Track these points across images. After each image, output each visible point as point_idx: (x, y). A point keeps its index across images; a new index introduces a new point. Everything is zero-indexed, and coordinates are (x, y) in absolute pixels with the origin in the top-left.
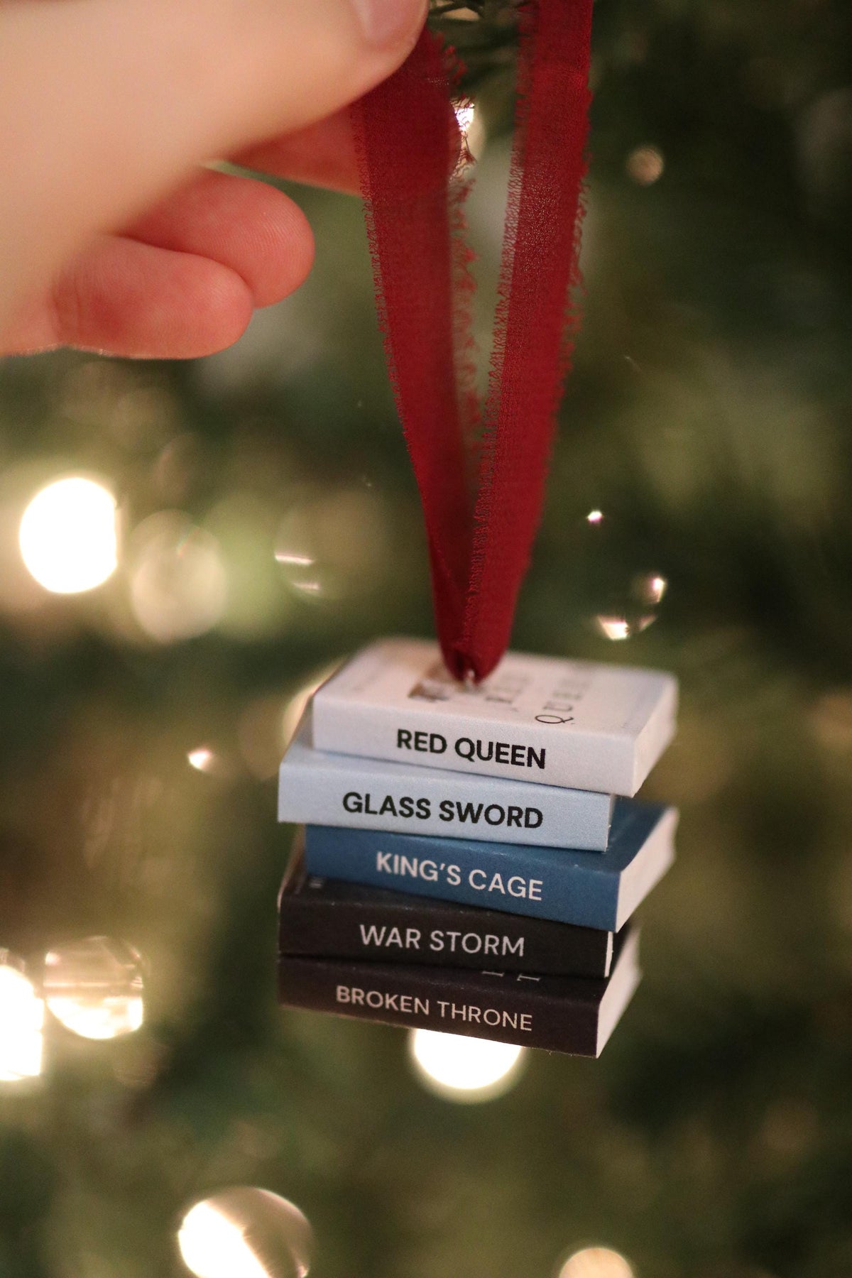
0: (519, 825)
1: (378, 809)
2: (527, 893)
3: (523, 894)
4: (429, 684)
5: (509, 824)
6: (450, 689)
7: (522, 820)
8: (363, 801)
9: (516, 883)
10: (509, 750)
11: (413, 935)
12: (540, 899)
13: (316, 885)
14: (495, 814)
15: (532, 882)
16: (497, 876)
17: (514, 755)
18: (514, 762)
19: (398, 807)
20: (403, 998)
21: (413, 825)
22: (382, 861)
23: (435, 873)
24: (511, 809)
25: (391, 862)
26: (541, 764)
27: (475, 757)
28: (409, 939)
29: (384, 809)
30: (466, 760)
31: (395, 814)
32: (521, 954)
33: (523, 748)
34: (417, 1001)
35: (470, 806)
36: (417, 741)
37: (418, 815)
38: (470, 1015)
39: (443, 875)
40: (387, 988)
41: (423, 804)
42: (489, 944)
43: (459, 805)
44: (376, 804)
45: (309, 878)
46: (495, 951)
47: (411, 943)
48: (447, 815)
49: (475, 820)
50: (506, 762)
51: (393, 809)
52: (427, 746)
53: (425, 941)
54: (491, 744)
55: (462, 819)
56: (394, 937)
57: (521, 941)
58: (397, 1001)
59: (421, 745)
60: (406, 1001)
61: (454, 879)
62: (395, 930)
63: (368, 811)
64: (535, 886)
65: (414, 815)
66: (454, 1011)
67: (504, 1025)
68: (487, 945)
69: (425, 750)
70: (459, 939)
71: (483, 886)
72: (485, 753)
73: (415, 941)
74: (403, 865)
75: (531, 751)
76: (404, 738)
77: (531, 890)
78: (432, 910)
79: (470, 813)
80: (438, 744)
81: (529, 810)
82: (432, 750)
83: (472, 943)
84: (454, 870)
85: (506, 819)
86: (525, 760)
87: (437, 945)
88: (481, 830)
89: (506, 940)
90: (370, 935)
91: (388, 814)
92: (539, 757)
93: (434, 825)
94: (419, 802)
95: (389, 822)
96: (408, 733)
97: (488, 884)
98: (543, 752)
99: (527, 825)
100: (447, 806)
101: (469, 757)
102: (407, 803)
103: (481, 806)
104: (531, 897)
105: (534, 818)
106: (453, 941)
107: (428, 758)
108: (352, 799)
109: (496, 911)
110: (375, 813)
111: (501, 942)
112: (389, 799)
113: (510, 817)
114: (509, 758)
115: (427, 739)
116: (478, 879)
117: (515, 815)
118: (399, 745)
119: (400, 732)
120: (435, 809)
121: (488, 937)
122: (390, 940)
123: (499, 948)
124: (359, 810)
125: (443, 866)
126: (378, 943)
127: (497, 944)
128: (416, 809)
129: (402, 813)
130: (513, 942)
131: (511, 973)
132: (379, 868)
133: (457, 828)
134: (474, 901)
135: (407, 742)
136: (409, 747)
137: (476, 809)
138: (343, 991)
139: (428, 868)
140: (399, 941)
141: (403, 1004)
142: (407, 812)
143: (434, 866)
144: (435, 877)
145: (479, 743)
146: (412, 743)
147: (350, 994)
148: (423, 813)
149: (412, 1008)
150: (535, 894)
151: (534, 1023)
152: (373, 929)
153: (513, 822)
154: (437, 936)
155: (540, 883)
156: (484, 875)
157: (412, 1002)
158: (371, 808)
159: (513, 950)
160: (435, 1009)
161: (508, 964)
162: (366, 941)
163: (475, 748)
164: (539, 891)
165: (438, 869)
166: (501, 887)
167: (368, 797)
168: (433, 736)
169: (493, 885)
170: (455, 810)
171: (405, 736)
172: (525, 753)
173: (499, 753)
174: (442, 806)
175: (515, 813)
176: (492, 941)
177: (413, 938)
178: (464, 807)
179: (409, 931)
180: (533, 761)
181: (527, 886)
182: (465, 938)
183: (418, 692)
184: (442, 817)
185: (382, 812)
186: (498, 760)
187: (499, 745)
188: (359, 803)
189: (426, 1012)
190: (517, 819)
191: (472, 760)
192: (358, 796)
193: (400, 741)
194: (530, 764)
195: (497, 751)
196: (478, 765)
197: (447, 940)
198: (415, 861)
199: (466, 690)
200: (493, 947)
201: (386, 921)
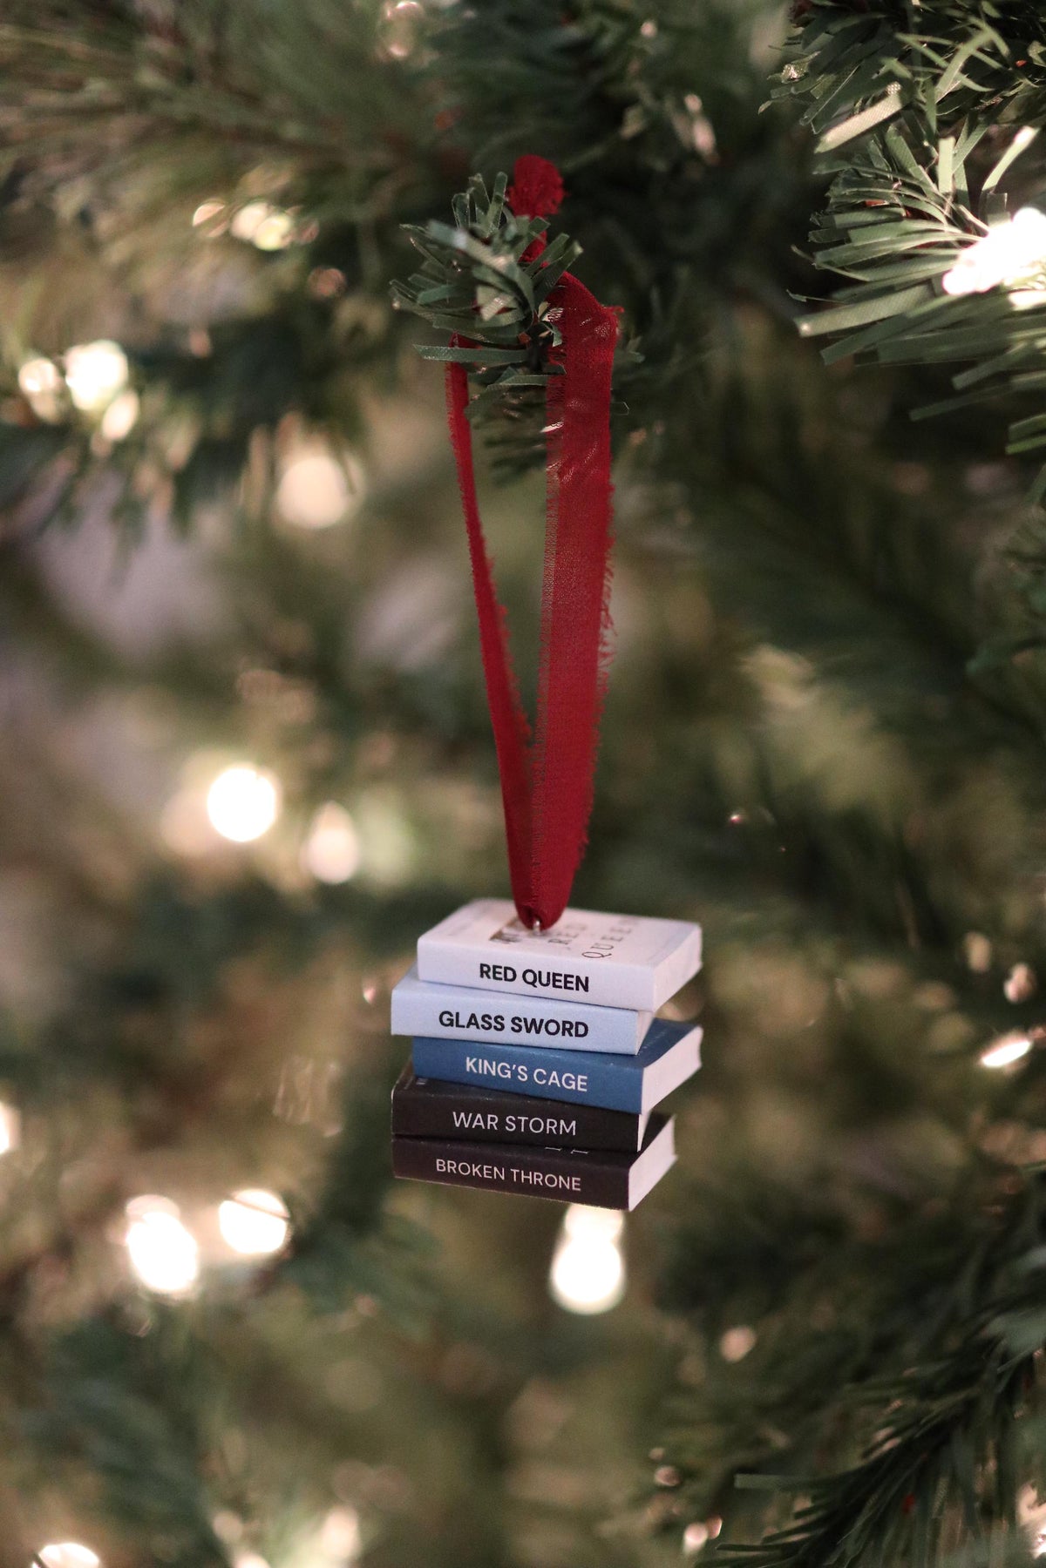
0: (571, 1035)
1: (466, 1024)
2: (576, 1086)
3: (573, 1087)
4: (506, 931)
5: (564, 1034)
6: (523, 933)
7: (573, 1031)
8: (454, 1018)
9: (568, 1079)
10: (562, 978)
11: (493, 1120)
12: (585, 1090)
13: (421, 1083)
14: (552, 1027)
15: (580, 1077)
16: (554, 1074)
17: (566, 982)
18: (566, 987)
19: (480, 1022)
20: (485, 1167)
21: (492, 1035)
22: (469, 1064)
23: (509, 1072)
24: (564, 1023)
25: (476, 1064)
26: (586, 989)
27: (537, 984)
28: (489, 1123)
29: (470, 1023)
30: (531, 986)
31: (478, 1027)
32: (574, 1134)
33: (572, 976)
34: (495, 1169)
35: (534, 1021)
36: (495, 973)
37: (495, 1028)
38: (535, 1179)
39: (515, 1073)
40: (474, 1160)
41: (499, 1020)
42: (550, 1126)
43: (525, 1020)
44: (464, 1020)
45: (417, 1078)
46: (554, 1131)
47: (491, 1125)
48: (517, 1028)
49: (538, 1032)
50: (560, 987)
51: (476, 1024)
52: (502, 976)
53: (502, 1124)
54: (549, 974)
55: (528, 1031)
56: (479, 1121)
57: (574, 1123)
58: (481, 1170)
59: (497, 975)
60: (487, 1169)
61: (523, 1077)
62: (479, 1116)
63: (458, 1026)
64: (582, 1080)
65: (493, 1028)
66: (523, 1176)
67: (560, 1186)
68: (548, 1127)
69: (501, 979)
70: (527, 1123)
71: (544, 1082)
72: (544, 980)
73: (494, 1124)
74: (485, 1067)
75: (578, 979)
76: (484, 970)
77: (579, 1084)
78: (506, 1100)
79: (534, 1026)
80: (510, 975)
81: (577, 1023)
82: (506, 979)
83: (537, 1126)
84: (522, 1070)
85: (561, 1030)
86: (574, 986)
87: (511, 1127)
88: (542, 1039)
89: (562, 1122)
90: (461, 1120)
91: (473, 1027)
92: (584, 983)
93: (507, 1036)
94: (496, 1018)
95: (473, 1033)
96: (488, 967)
97: (548, 1080)
98: (587, 979)
99: (577, 1035)
100: (517, 1021)
101: (533, 983)
102: (487, 1019)
103: (542, 1021)
104: (579, 1089)
105: (581, 1030)
106: (523, 1123)
107: (503, 985)
108: (446, 1017)
109: (555, 1101)
110: (464, 1027)
111: (559, 1124)
112: (473, 1016)
113: (564, 1029)
114: (562, 984)
115: (502, 971)
116: (540, 1076)
117: (567, 1028)
118: (482, 976)
119: (482, 965)
120: (508, 1024)
121: (548, 1120)
122: (475, 1123)
123: (557, 1129)
124: (451, 1024)
125: (514, 1066)
126: (466, 1126)
127: (555, 1126)
128: (493, 1023)
129: (483, 1026)
130: (568, 1125)
131: (567, 1148)
132: (468, 1070)
133: (524, 1037)
134: (538, 1093)
135: (487, 973)
136: (489, 977)
137: (538, 1023)
138: (441, 1163)
139: (503, 1068)
140: (482, 1124)
141: (485, 1172)
142: (487, 1026)
143: (508, 1067)
144: (509, 1076)
145: (540, 973)
146: (491, 974)
147: (446, 1165)
148: (499, 1026)
149: (492, 1175)
150: (582, 1086)
151: (582, 1184)
152: (462, 1115)
153: (567, 1033)
154: (510, 1120)
155: (585, 1078)
156: (545, 1073)
157: (492, 1170)
158: (460, 1023)
159: (568, 1131)
160: (509, 1175)
161: (564, 1142)
162: (457, 1125)
163: (537, 977)
164: (585, 1084)
165: (511, 1069)
166: (557, 1082)
167: (457, 1014)
168: (506, 968)
169: (551, 1081)
170: (522, 1024)
171: (485, 969)
172: (574, 980)
173: (555, 980)
174: (513, 1021)
175: (568, 1026)
176: (552, 1124)
177: (492, 1122)
178: (529, 1022)
179: (489, 1116)
180: (580, 986)
181: (576, 1080)
182: (532, 1121)
183: (498, 936)
184: (513, 1029)
185: (468, 1026)
186: (554, 986)
187: (555, 975)
188: (449, 1019)
189: (503, 1178)
190: (569, 1030)
191: (535, 986)
192: (451, 1015)
193: (482, 972)
194: (577, 989)
195: (553, 979)
196: (540, 990)
197: (518, 1123)
198: (494, 1063)
199: (534, 935)
200: (553, 1128)
201: (470, 1109)
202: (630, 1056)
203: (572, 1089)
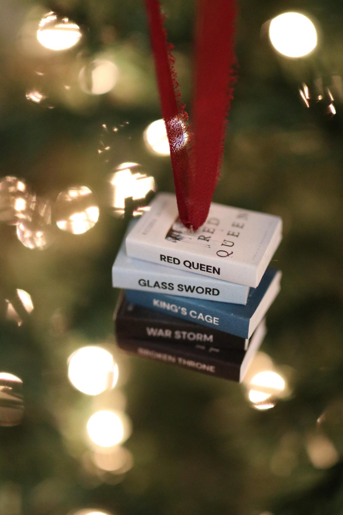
1: (153, 286)
2: (213, 321)
3: (211, 321)
4: (176, 227)
5: (206, 293)
6: (184, 231)
7: (211, 293)
8: (147, 283)
9: (208, 318)
10: (206, 267)
12: (218, 324)
13: (130, 308)
14: (200, 290)
15: (215, 318)
16: (201, 314)
17: (207, 269)
18: (207, 271)
19: (161, 285)
21: (167, 291)
22: (155, 302)
24: (206, 289)
25: (159, 303)
26: (219, 273)
27: (192, 267)
28: (166, 334)
29: (155, 286)
30: (188, 268)
31: (159, 287)
32: (212, 341)
35: (190, 287)
36: (168, 259)
37: (169, 289)
39: (180, 311)
41: (171, 285)
42: (198, 337)
43: (185, 286)
44: (152, 284)
46: (201, 339)
48: (181, 289)
49: (192, 291)
50: (204, 271)
51: (159, 286)
53: (173, 335)
54: (198, 264)
55: (187, 291)
57: (211, 336)
61: (184, 313)
62: (161, 330)
63: (148, 286)
64: (216, 320)
65: (167, 289)
66: (184, 362)
67: (204, 369)
69: (171, 262)
70: (186, 335)
71: (195, 317)
72: (196, 266)
73: (169, 335)
74: (164, 305)
75: (214, 268)
77: (214, 321)
79: (190, 289)
80: (177, 261)
81: (214, 289)
82: (175, 263)
83: (191, 336)
84: (184, 310)
85: (204, 292)
86: (212, 271)
87: (178, 336)
88: (195, 295)
89: (205, 336)
90: (151, 332)
91: (157, 287)
92: (218, 271)
93: (176, 292)
94: (169, 284)
95: (157, 290)
96: (165, 256)
97: (197, 316)
98: (219, 269)
99: (213, 294)
100: (180, 286)
101: (189, 267)
102: (164, 284)
103: (194, 287)
104: (214, 323)
105: (216, 292)
106: (184, 335)
107: (173, 265)
108: (142, 282)
110: (151, 287)
112: (157, 283)
113: (206, 291)
114: (205, 269)
115: (172, 259)
116: (193, 314)
117: (208, 291)
119: (161, 256)
120: (176, 287)
121: (198, 334)
122: (159, 334)
124: (145, 285)
126: (154, 334)
127: (202, 337)
128: (168, 286)
129: (162, 287)
130: (208, 337)
131: (208, 348)
132: (155, 305)
133: (185, 294)
134: (193, 321)
135: (164, 259)
136: (165, 261)
137: (192, 288)
138: (141, 350)
139: (173, 307)
140: (162, 334)
142: (164, 287)
143: (176, 307)
144: (177, 311)
145: (193, 263)
147: (144, 351)
148: (171, 288)
150: (216, 323)
151: (216, 369)
152: (152, 329)
153: (208, 293)
154: (178, 333)
155: (218, 319)
156: (196, 313)
158: (150, 285)
159: (208, 339)
160: (177, 360)
161: (206, 345)
162: (149, 334)
163: (192, 265)
164: (218, 321)
165: (178, 308)
166: (202, 318)
167: (148, 281)
168: (174, 259)
169: (199, 317)
170: (184, 288)
171: (163, 257)
172: (212, 268)
174: (179, 286)
175: (208, 290)
176: (200, 336)
177: (168, 333)
178: (187, 287)
179: (166, 331)
180: (215, 271)
181: (213, 319)
182: (189, 334)
183: (169, 235)
184: (178, 289)
186: (201, 270)
187: (201, 265)
188: (144, 283)
190: (209, 292)
191: (191, 269)
192: (144, 281)
193: (161, 259)
194: (214, 273)
195: (201, 266)
196: (193, 270)
197: (182, 335)
198: (169, 305)
199: (190, 232)
201: (157, 326)
202: (243, 305)
203: (210, 323)
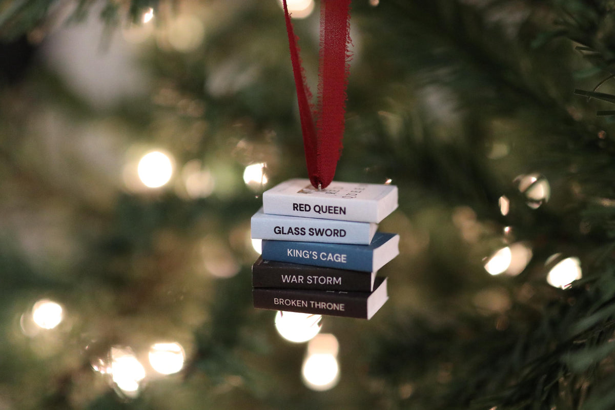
0: (338, 236)
1: (287, 233)
3: (339, 261)
4: (305, 190)
5: (334, 236)
6: (313, 190)
7: (339, 234)
8: (281, 230)
9: (337, 257)
10: (333, 209)
11: (301, 278)
12: (345, 262)
13: (266, 262)
14: (329, 233)
15: (343, 256)
16: (330, 255)
17: (335, 210)
18: (335, 213)
19: (294, 231)
20: (298, 301)
21: (299, 238)
22: (289, 252)
23: (308, 255)
24: (334, 230)
25: (292, 252)
26: (344, 213)
27: (321, 212)
28: (299, 280)
29: (289, 232)
30: (318, 213)
31: (293, 234)
32: (340, 284)
33: (338, 207)
34: (303, 302)
35: (320, 230)
36: (300, 207)
37: (301, 234)
38: (322, 306)
39: (311, 256)
40: (292, 298)
41: (303, 230)
42: (329, 280)
43: (316, 229)
44: (286, 231)
45: (264, 261)
46: (331, 283)
47: (300, 281)
48: (311, 233)
49: (322, 235)
50: (332, 213)
51: (292, 232)
52: (304, 209)
53: (305, 280)
54: (326, 207)
55: (317, 235)
56: (294, 279)
57: (340, 279)
58: (296, 303)
59: (302, 209)
60: (299, 302)
61: (315, 257)
62: (294, 276)
63: (283, 233)
64: (344, 257)
65: (300, 234)
66: (316, 305)
67: (334, 309)
68: (328, 281)
69: (303, 210)
70: (317, 279)
71: (325, 259)
72: (324, 210)
73: (301, 280)
74: (297, 253)
75: (341, 209)
76: (296, 207)
77: (342, 259)
78: (307, 268)
79: (320, 232)
80: (308, 208)
81: (341, 230)
82: (306, 211)
83: (322, 280)
84: (315, 254)
85: (333, 234)
86: (338, 212)
87: (310, 281)
88: (324, 239)
89: (335, 278)
90: (286, 279)
91: (290, 234)
92: (343, 210)
93: (307, 237)
94: (301, 229)
95: (290, 237)
97: (327, 257)
98: (345, 208)
99: (341, 236)
100: (311, 230)
101: (319, 212)
102: (297, 229)
103: (324, 230)
104: (342, 261)
105: (343, 233)
106: (315, 280)
107: (304, 214)
108: (277, 229)
109: (330, 268)
110: (286, 234)
111: (333, 280)
112: (290, 228)
113: (334, 233)
114: (333, 211)
115: (304, 206)
116: (323, 256)
117: (336, 233)
118: (294, 210)
119: (294, 204)
120: (307, 232)
121: (328, 278)
122: (293, 280)
123: (332, 282)
124: (280, 233)
125: (311, 252)
126: (288, 282)
127: (331, 280)
128: (300, 232)
129: (295, 233)
130: (337, 280)
131: (337, 291)
132: (288, 255)
133: (315, 238)
134: (323, 265)
135: (296, 208)
136: (298, 210)
137: (322, 231)
138: (276, 300)
139: (305, 253)
140: (296, 280)
141: (298, 303)
142: (297, 233)
143: (308, 252)
144: (308, 257)
145: (322, 206)
146: (298, 208)
147: (279, 301)
148: (303, 233)
149: (301, 305)
150: (344, 260)
151: (345, 307)
152: (286, 276)
153: (336, 235)
154: (309, 278)
156: (325, 254)
157: (301, 302)
158: (284, 232)
159: (337, 282)
160: (309, 304)
161: (335, 288)
162: (284, 281)
163: (321, 208)
165: (309, 254)
166: (332, 258)
167: (283, 228)
168: (306, 205)
169: (329, 258)
170: (314, 231)
171: (296, 206)
172: (339, 209)
173: (329, 210)
174: (310, 230)
175: (336, 232)
176: (329, 279)
177: (301, 279)
178: (317, 231)
179: (299, 277)
180: (342, 212)
181: (341, 257)
182: (320, 278)
183: (302, 191)
184: (310, 234)
185: (288, 234)
186: (329, 212)
187: (329, 207)
188: (279, 230)
189: (306, 306)
190: (337, 234)
192: (279, 228)
193: (294, 207)
194: (340, 213)
196: (322, 215)
197: (313, 279)
198: (301, 251)
199: (319, 191)
200: (330, 281)
201: (291, 273)
202: (367, 245)
203: (339, 262)
